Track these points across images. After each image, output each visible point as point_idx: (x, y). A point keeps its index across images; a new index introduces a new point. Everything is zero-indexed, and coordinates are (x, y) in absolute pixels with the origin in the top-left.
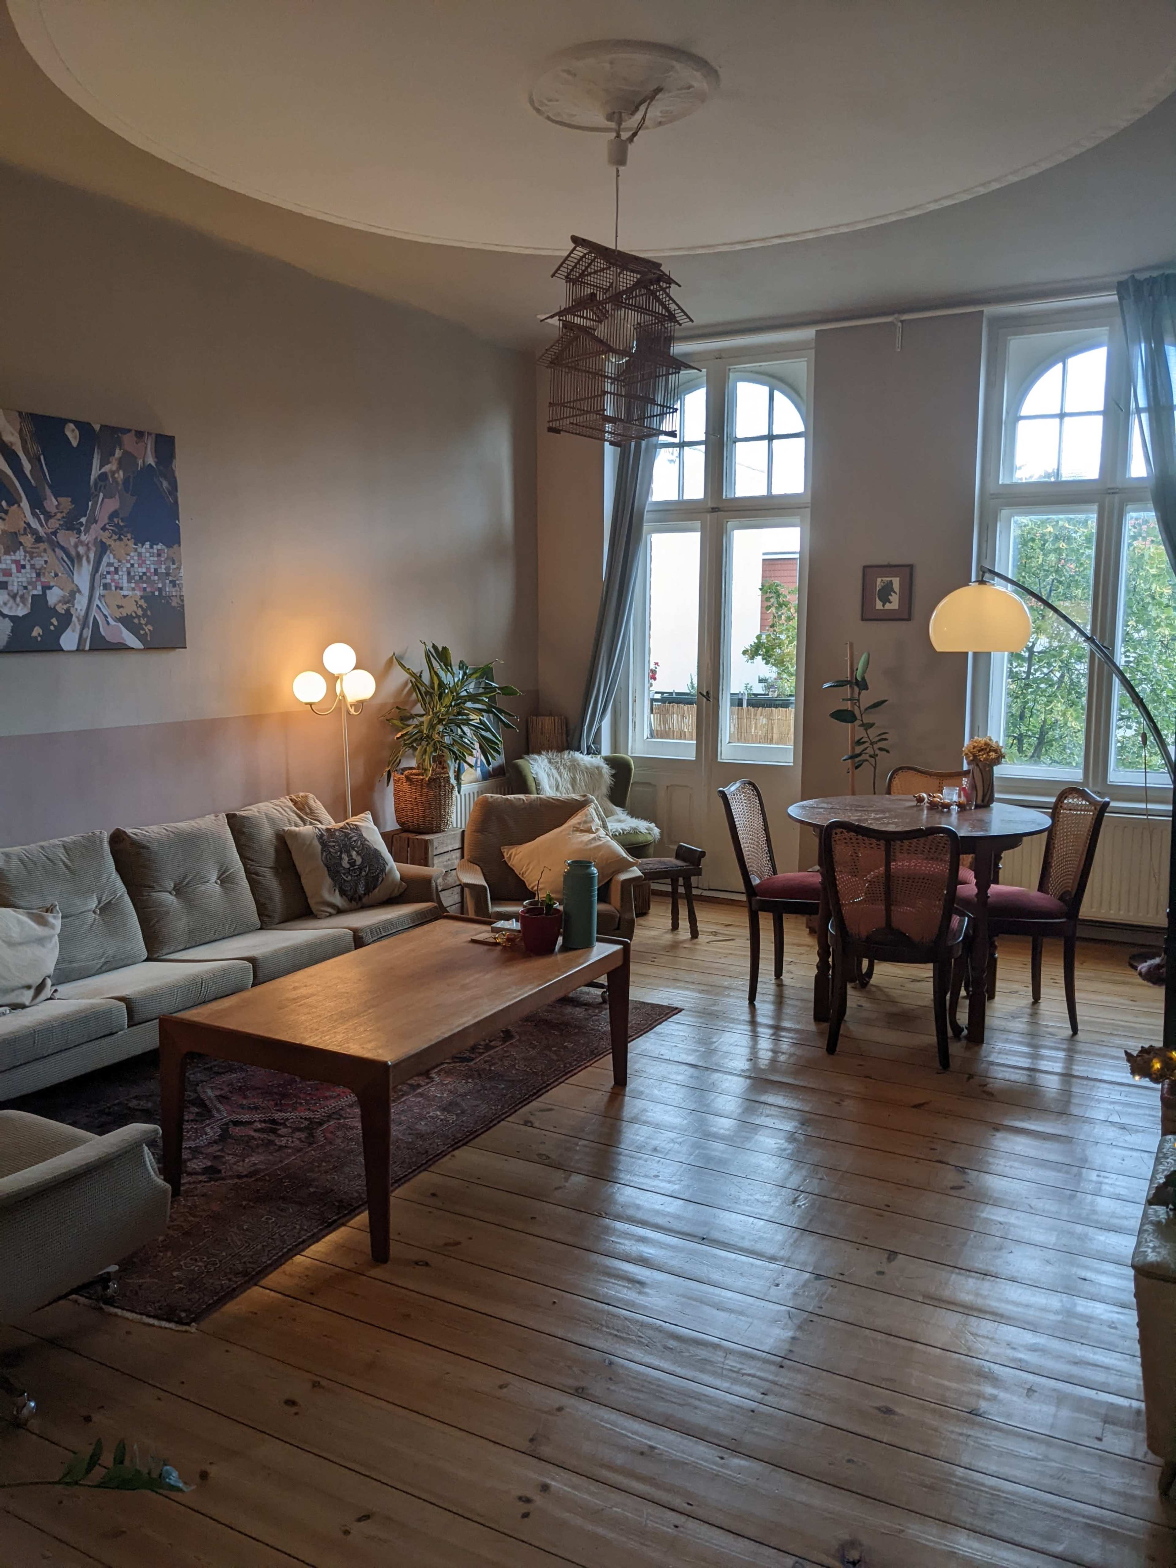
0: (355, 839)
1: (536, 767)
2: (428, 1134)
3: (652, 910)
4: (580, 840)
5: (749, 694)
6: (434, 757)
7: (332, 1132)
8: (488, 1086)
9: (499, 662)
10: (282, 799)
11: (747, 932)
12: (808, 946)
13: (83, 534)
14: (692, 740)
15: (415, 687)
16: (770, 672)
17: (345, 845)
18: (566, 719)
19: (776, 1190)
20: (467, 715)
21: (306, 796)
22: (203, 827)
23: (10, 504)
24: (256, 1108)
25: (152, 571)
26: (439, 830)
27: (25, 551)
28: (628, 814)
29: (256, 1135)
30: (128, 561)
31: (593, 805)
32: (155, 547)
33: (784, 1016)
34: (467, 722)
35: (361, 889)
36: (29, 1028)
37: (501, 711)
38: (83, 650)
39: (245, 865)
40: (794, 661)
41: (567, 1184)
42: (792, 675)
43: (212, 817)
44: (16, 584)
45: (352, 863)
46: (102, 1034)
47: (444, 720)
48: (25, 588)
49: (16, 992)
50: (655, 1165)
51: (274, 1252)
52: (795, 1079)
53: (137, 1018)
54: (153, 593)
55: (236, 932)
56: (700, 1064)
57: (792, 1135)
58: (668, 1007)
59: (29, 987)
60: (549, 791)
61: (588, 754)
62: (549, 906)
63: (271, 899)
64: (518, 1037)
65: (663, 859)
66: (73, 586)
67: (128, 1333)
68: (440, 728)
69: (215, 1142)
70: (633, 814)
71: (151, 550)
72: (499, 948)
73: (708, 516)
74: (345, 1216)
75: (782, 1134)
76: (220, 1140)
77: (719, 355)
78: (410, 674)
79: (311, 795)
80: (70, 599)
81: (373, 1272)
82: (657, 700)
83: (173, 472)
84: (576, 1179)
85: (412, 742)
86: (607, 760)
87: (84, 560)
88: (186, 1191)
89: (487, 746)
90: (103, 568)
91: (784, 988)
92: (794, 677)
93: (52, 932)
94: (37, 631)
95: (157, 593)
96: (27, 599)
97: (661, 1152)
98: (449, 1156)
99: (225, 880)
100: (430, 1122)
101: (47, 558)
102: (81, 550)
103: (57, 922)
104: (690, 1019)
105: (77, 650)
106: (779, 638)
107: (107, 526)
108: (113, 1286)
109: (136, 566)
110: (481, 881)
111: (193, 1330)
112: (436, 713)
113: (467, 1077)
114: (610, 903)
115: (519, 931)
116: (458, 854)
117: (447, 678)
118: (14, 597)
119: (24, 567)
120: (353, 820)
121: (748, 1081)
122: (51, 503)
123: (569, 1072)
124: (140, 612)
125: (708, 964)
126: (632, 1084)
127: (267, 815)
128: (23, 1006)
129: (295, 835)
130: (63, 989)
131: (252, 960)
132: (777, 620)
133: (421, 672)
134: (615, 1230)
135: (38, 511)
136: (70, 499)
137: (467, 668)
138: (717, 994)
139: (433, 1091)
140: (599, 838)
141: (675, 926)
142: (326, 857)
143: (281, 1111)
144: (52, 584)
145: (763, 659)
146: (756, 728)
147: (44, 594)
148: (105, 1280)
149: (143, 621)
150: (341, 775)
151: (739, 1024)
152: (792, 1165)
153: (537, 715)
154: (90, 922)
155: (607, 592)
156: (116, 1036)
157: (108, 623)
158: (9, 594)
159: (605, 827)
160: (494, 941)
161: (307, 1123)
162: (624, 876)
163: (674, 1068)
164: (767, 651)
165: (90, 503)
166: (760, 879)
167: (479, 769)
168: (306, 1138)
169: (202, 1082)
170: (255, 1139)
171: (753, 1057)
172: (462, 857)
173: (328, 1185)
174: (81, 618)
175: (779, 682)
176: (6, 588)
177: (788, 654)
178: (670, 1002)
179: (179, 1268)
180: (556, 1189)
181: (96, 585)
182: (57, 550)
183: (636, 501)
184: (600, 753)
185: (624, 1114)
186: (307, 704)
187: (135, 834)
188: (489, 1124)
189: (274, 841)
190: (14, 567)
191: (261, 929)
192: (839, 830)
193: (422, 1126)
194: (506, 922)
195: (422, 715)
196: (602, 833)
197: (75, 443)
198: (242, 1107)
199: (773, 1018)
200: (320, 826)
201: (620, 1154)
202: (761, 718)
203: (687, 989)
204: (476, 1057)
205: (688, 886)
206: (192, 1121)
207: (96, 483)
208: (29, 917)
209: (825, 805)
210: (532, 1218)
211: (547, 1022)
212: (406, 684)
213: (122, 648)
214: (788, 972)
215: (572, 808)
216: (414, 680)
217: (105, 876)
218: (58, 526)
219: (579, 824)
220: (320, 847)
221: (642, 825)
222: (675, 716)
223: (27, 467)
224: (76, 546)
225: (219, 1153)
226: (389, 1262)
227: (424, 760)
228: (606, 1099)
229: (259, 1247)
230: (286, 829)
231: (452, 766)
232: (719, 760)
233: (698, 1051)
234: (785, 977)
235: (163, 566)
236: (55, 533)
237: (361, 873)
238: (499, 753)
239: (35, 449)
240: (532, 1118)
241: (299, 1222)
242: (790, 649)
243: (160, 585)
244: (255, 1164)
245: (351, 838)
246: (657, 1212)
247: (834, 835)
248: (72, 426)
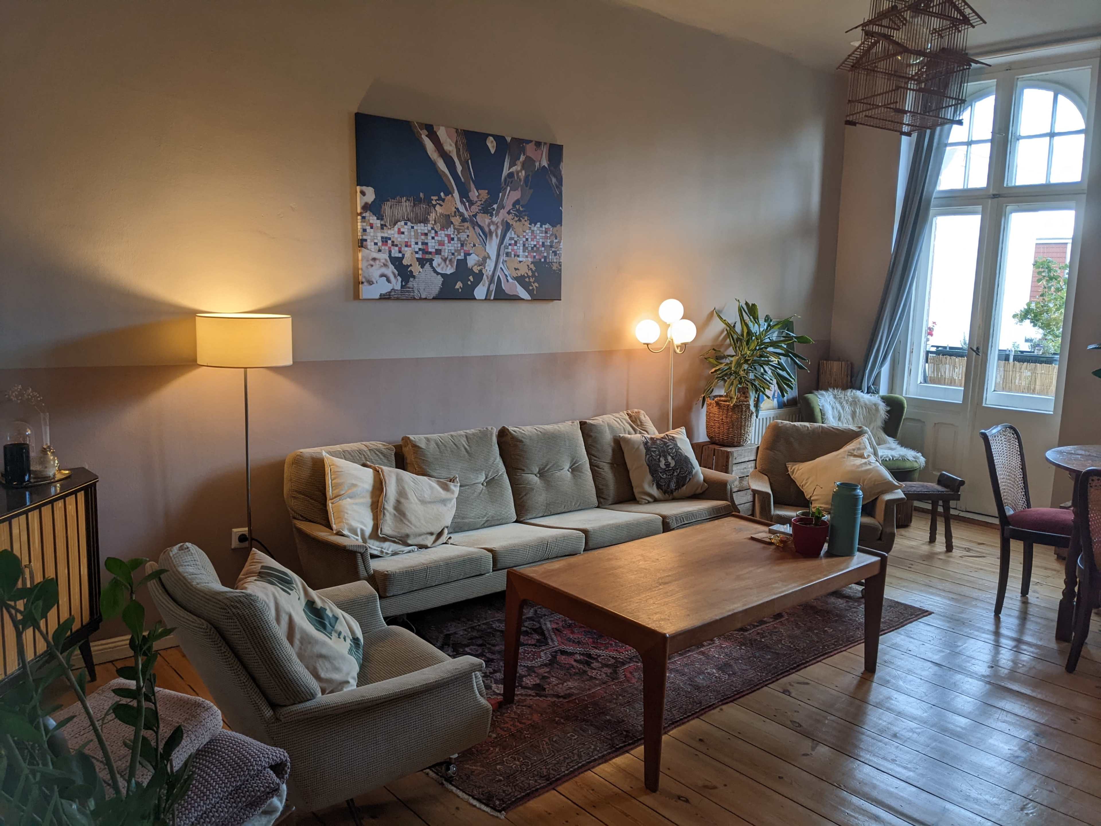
0: (671, 447)
1: (823, 401)
2: (704, 687)
3: (914, 523)
4: (852, 463)
5: (1015, 351)
6: (739, 389)
7: (631, 673)
8: (757, 654)
9: (797, 318)
10: (621, 413)
11: (998, 552)
12: (1055, 570)
13: (494, 217)
14: (961, 386)
15: (729, 335)
16: (1036, 333)
17: (663, 451)
18: (852, 364)
19: (1005, 794)
20: (768, 357)
21: (639, 412)
22: (563, 429)
23: (446, 195)
24: (579, 643)
25: (541, 243)
26: (739, 445)
27: (455, 229)
28: (899, 444)
29: (575, 664)
30: (524, 236)
31: (866, 436)
32: (544, 226)
33: (1027, 631)
34: (767, 363)
35: (673, 485)
36: (423, 564)
37: (796, 356)
38: (489, 300)
39: (590, 459)
40: (1061, 324)
41: (813, 753)
42: (1057, 336)
43: (570, 423)
44: (447, 251)
45: (668, 465)
46: (473, 575)
47: (749, 360)
48: (453, 254)
49: (423, 537)
50: (893, 750)
51: (572, 764)
52: (1033, 691)
53: (499, 566)
54: (540, 260)
55: (580, 508)
56: (944, 664)
57: (1026, 744)
58: (920, 609)
59: (432, 534)
60: (832, 422)
61: (868, 393)
62: (818, 518)
63: (607, 485)
64: (786, 617)
65: (926, 484)
66: (486, 254)
67: (457, 808)
68: (746, 366)
69: (546, 665)
70: (903, 444)
71: (541, 229)
72: (773, 547)
73: (990, 201)
74: (629, 744)
75: (1016, 741)
76: (550, 664)
77: (1009, 67)
78: (726, 324)
79: (642, 412)
80: (483, 263)
81: (643, 799)
82: (932, 352)
83: (560, 172)
84: (823, 750)
85: (722, 376)
86: (884, 399)
87: (494, 235)
88: (518, 701)
89: (783, 382)
90: (507, 241)
91: (1029, 605)
92: (1060, 339)
93: (452, 496)
94: (459, 285)
95: (543, 260)
96: (454, 262)
97: (900, 739)
98: (718, 709)
99: (575, 469)
100: (706, 677)
101: (470, 234)
102: (492, 228)
103: (456, 489)
104: (939, 622)
105: (485, 299)
106: (1047, 306)
107: (511, 211)
108: (453, 769)
109: (530, 240)
110: (766, 488)
111: (503, 817)
112: (744, 355)
113: (742, 644)
114: (874, 517)
115: (791, 535)
116: (752, 464)
117: (755, 329)
118: (445, 260)
119: (453, 239)
120: (671, 433)
121: (988, 686)
122: (474, 194)
123: (826, 654)
124: (530, 274)
125: (958, 576)
126: (881, 671)
127: (608, 425)
128: (426, 547)
129: (627, 441)
130: (456, 537)
131: (585, 531)
132: (1047, 290)
133: (735, 323)
134: (850, 803)
135: (464, 200)
136: (487, 191)
137: (771, 320)
138: (965, 603)
139: (713, 652)
140: (870, 463)
141: (932, 540)
142: (649, 458)
143: (596, 648)
144: (471, 252)
145: (1031, 322)
146: (1020, 379)
147: (466, 258)
148: (448, 763)
149: (532, 280)
150: (666, 398)
151: (983, 633)
152: (1023, 773)
153: (827, 360)
154: (479, 491)
155: (894, 264)
156: (484, 577)
157: (508, 281)
158: (442, 258)
159: (875, 454)
160: (768, 540)
161: (613, 661)
162: (888, 497)
163: (920, 663)
164: (1035, 316)
165: (501, 194)
166: (1015, 510)
167: (776, 400)
168: (611, 673)
169: (545, 615)
170: (574, 668)
171: (994, 664)
172: (756, 468)
173: (621, 715)
174: (489, 276)
175: (1044, 342)
176: (440, 254)
177: (1055, 319)
178: (922, 605)
179: (502, 763)
180: (804, 755)
181: (501, 253)
182: (476, 227)
183: (925, 189)
184: (878, 393)
185: (870, 698)
186: (644, 344)
187: (514, 431)
188: (754, 687)
189: (612, 444)
190: (446, 239)
191: (598, 507)
192: (1095, 478)
193: (700, 680)
194: (782, 526)
195: (733, 356)
196: (872, 459)
197: (493, 151)
198: (569, 640)
199: (1016, 632)
200: (646, 435)
201: (863, 734)
202: (1026, 371)
203: (939, 595)
204: (751, 629)
205: (947, 508)
206: (532, 645)
207: (505, 179)
208: (438, 484)
209: (1083, 453)
210: (779, 777)
211: (813, 607)
212: (722, 332)
213: (516, 298)
214: (1034, 592)
215: (848, 436)
216: (728, 329)
217: (492, 459)
218: (477, 210)
219: (854, 450)
220: (644, 451)
221: (910, 454)
222: (947, 366)
223: (459, 168)
224: (489, 225)
225: (546, 674)
226: (658, 792)
227: (731, 391)
228: (855, 682)
229: (562, 758)
230: (622, 435)
231: (752, 396)
232: (984, 405)
233: (943, 652)
234: (1031, 596)
235: (549, 241)
236: (475, 216)
237: (673, 473)
238: (791, 388)
239: (466, 155)
240: (790, 688)
241: (594, 743)
242: (1058, 315)
243: (545, 254)
244: (571, 688)
245: (668, 446)
246: (891, 794)
247: (1090, 482)
248: (491, 138)
